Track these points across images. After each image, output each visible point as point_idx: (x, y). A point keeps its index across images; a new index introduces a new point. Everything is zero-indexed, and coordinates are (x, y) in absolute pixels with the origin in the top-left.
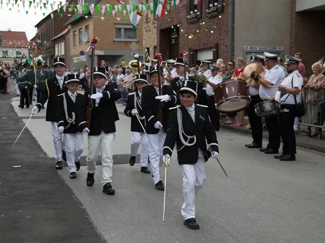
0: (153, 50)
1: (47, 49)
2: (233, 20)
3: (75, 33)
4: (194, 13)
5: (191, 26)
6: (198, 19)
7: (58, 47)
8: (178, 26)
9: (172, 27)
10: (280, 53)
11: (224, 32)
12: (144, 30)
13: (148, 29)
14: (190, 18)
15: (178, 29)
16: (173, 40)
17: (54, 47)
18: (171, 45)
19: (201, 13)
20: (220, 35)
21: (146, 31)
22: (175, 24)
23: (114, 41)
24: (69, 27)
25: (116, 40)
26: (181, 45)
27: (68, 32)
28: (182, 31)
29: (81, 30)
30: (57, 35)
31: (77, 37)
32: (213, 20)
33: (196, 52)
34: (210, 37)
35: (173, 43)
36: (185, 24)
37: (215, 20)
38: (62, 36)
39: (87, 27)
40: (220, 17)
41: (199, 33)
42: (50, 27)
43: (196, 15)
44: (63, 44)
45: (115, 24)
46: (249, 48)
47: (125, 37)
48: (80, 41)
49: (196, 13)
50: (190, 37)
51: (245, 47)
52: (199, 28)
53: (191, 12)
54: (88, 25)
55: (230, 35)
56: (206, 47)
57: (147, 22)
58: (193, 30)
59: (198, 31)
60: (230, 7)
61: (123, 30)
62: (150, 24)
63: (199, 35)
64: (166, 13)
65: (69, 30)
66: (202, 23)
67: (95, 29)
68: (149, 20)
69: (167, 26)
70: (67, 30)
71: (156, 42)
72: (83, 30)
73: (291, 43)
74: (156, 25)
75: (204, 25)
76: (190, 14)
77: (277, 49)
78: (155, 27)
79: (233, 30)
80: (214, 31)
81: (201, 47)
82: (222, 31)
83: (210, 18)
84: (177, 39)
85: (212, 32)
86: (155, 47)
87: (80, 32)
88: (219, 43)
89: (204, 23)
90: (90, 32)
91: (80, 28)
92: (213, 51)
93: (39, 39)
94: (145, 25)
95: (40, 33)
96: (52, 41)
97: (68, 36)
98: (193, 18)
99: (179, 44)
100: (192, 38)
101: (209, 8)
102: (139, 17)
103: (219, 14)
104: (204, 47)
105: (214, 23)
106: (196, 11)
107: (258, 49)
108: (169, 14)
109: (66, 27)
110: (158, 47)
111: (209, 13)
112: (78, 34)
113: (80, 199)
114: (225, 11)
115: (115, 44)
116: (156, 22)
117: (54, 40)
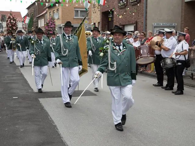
0: (97, 24)
2: (147, 7)
3: (51, 13)
4: (123, 2)
5: (121, 10)
6: (125, 6)
7: (40, 21)
8: (113, 10)
9: (109, 11)
10: (175, 27)
11: (141, 14)
12: (92, 12)
13: (95, 11)
14: (120, 5)
15: (113, 12)
17: (38, 22)
18: (109, 22)
19: (127, 3)
20: (138, 16)
21: (94, 13)
22: (111, 9)
23: (74, 19)
24: (47, 10)
25: (75, 18)
26: (114, 22)
27: (46, 13)
28: (115, 13)
29: (54, 12)
30: (40, 14)
32: (134, 7)
33: (124, 26)
34: (132, 17)
35: (110, 20)
36: (117, 9)
37: (136, 7)
38: (43, 15)
39: (58, 10)
40: (138, 5)
41: (126, 15)
42: (36, 9)
43: (124, 4)
44: (43, 19)
45: (75, 8)
46: (156, 24)
47: (81, 16)
49: (124, 2)
50: (120, 17)
51: (153, 24)
52: (126, 12)
53: (121, 2)
54: (58, 9)
55: (144, 16)
56: (130, 23)
57: (94, 7)
58: (122, 13)
59: (125, 13)
61: (79, 12)
62: (96, 9)
63: (126, 16)
64: (106, 2)
65: (47, 11)
66: (127, 8)
67: (62, 11)
68: (95, 6)
69: (106, 10)
70: (45, 11)
71: (99, 20)
72: (55, 11)
74: (99, 9)
75: (129, 10)
76: (120, 3)
77: (173, 25)
78: (99, 10)
79: (146, 13)
80: (134, 13)
81: (127, 23)
82: (140, 14)
83: (132, 6)
84: (112, 18)
85: (133, 14)
86: (99, 23)
87: (54, 13)
88: (138, 20)
89: (128, 9)
90: (59, 12)
91: (53, 10)
92: (134, 26)
93: (29, 17)
94: (93, 9)
95: (29, 13)
96: (36, 18)
97: (46, 15)
98: (122, 5)
99: (113, 21)
100: (121, 18)
102: (89, 4)
103: (138, 3)
104: (128, 23)
105: (135, 9)
107: (161, 25)
108: (108, 3)
109: (45, 9)
110: (101, 23)
111: (132, 3)
112: (52, 14)
113: (53, 118)
114: (141, 1)
115: (75, 20)
116: (99, 7)
117: (38, 17)
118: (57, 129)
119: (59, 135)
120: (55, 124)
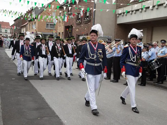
1: (18, 30)
3: (30, 25)
4: (79, 21)
5: (78, 26)
6: (80, 23)
7: (23, 29)
12: (58, 26)
14: (77, 23)
15: (72, 27)
16: (70, 30)
17: (21, 29)
19: (82, 22)
22: (71, 25)
24: (28, 22)
26: (73, 33)
27: (27, 24)
28: (74, 27)
30: (23, 24)
31: (31, 26)
32: (85, 24)
33: (79, 36)
34: (85, 31)
35: (70, 32)
36: (75, 25)
37: (87, 24)
38: (25, 25)
39: (35, 23)
42: (20, 21)
44: (25, 28)
47: (50, 28)
48: (32, 28)
50: (77, 30)
52: (81, 27)
53: (78, 21)
57: (60, 23)
60: (93, 20)
61: (49, 25)
62: (61, 24)
63: (80, 30)
65: (28, 23)
66: (82, 25)
67: (38, 24)
69: (68, 25)
70: (27, 23)
72: (34, 24)
73: (115, 35)
74: (63, 24)
76: (77, 21)
80: (86, 28)
81: (81, 34)
84: (72, 30)
87: (32, 24)
88: (88, 33)
90: (36, 25)
91: (32, 22)
93: (15, 26)
95: (15, 23)
97: (27, 25)
98: (78, 23)
100: (77, 31)
101: (85, 20)
102: (57, 21)
103: (89, 22)
106: (80, 20)
107: (103, 36)
109: (26, 22)
111: (85, 22)
113: (41, 93)
114: (91, 21)
115: (46, 30)
116: (63, 23)
117: (21, 27)
118: (45, 100)
119: (47, 103)
120: (43, 97)
